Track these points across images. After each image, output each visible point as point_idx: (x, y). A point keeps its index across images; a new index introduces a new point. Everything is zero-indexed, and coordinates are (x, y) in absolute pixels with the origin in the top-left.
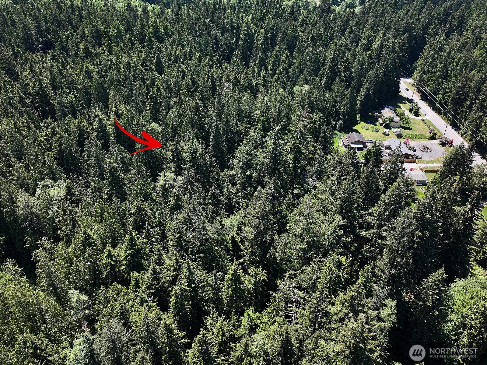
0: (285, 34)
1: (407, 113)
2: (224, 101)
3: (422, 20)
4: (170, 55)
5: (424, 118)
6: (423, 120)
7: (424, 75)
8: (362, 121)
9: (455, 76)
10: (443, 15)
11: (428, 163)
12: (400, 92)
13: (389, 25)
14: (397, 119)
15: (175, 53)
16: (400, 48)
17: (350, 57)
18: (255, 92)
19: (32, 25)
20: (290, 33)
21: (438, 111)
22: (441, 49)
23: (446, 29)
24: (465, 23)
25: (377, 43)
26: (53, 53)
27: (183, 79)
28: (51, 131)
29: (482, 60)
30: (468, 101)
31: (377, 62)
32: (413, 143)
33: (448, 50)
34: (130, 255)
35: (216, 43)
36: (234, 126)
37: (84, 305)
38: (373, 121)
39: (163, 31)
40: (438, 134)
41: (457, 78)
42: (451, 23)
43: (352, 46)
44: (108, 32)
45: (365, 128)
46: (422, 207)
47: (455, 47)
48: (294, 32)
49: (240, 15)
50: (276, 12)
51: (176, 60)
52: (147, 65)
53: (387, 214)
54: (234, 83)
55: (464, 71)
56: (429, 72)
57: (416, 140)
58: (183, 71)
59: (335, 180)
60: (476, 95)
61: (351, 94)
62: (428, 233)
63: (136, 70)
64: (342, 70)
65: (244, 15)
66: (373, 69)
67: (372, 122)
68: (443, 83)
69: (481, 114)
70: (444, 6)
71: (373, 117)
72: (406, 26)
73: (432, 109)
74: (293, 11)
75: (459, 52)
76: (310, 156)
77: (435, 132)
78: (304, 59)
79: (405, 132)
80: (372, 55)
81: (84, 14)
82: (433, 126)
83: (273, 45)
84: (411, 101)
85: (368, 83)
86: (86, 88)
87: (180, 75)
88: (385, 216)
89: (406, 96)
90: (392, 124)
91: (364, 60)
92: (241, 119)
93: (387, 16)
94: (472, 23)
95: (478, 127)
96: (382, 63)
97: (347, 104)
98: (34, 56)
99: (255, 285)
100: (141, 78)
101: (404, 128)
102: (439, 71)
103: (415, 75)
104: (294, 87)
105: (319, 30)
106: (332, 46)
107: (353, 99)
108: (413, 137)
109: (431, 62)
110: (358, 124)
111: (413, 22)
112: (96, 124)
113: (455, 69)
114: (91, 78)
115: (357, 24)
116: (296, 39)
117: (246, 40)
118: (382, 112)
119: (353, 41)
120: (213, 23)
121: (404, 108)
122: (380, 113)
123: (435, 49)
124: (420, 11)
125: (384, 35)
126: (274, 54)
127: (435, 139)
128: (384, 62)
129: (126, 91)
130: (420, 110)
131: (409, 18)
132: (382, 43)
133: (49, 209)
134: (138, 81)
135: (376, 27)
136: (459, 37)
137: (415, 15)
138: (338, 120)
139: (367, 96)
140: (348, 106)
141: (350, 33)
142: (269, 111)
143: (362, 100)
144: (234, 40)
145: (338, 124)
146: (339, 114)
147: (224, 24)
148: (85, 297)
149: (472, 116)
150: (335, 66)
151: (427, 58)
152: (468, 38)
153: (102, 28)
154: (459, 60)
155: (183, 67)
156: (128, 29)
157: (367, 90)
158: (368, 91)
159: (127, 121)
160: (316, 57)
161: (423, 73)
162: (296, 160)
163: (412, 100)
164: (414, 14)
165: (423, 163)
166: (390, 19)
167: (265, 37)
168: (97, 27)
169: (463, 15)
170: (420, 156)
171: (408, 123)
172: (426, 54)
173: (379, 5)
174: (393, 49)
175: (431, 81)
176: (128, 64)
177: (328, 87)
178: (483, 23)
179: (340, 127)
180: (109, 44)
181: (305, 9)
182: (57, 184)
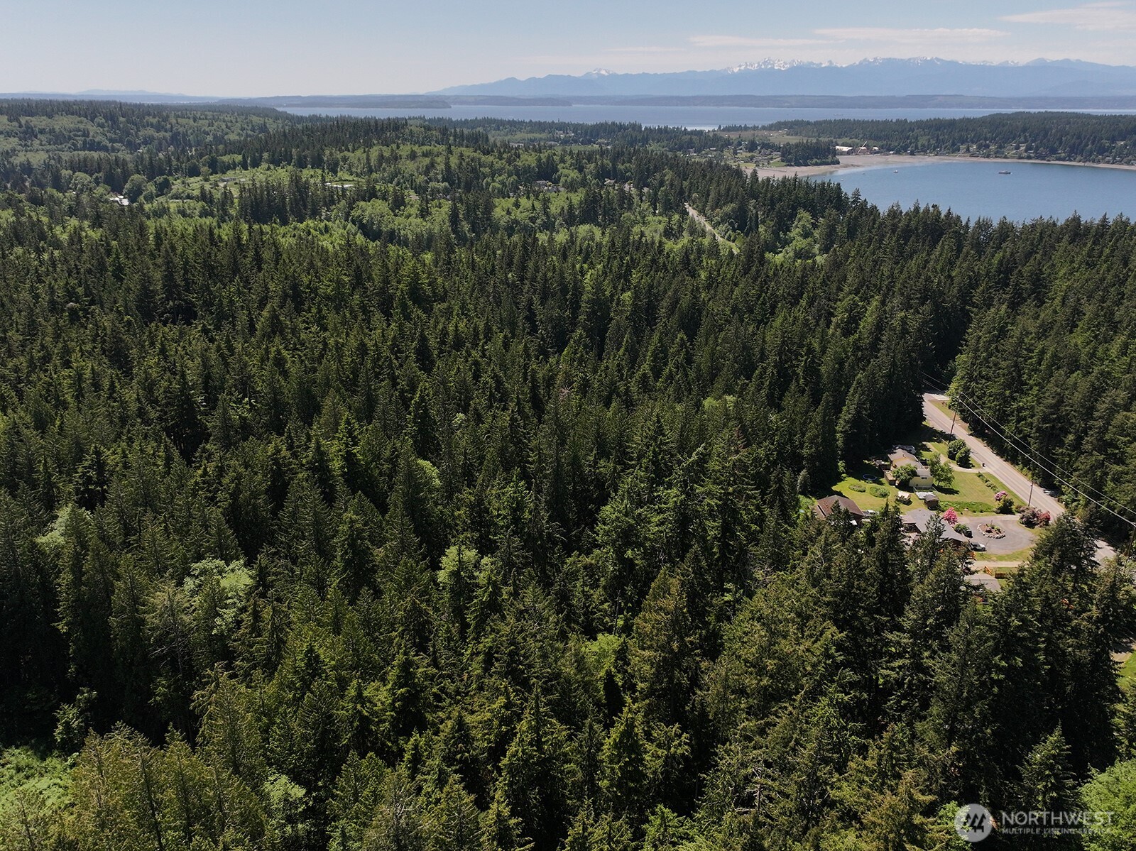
0: (675, 302)
1: (944, 459)
2: (565, 418)
3: (957, 280)
4: (444, 333)
5: (983, 471)
6: (980, 476)
7: (973, 384)
8: (850, 475)
9: (1038, 384)
10: (1000, 272)
11: (1001, 560)
12: (925, 419)
13: (890, 288)
14: (923, 471)
15: (457, 330)
16: (919, 330)
17: (816, 346)
18: (629, 404)
19: (158, 275)
20: (685, 301)
21: (1011, 456)
22: (1003, 332)
23: (1008, 296)
24: (1045, 287)
25: (870, 320)
26: (204, 325)
27: (477, 377)
28: (217, 467)
29: (1088, 352)
30: (1070, 433)
31: (872, 356)
32: (963, 520)
33: (1017, 333)
34: (403, 698)
35: (531, 318)
36: (590, 466)
37: (297, 808)
38: (875, 475)
39: (428, 288)
40: (1016, 503)
41: (1043, 387)
42: (1017, 285)
43: (817, 325)
44: (317, 289)
45: (856, 488)
46: (1001, 606)
47: (1031, 329)
48: (695, 297)
49: (578, 266)
50: (654, 261)
51: (458, 345)
52: (400, 351)
53: (930, 621)
54: (579, 387)
55: (1056, 374)
56: (983, 377)
57: (970, 513)
58: (476, 363)
59: (819, 554)
60: (1086, 421)
61: (825, 416)
62: (1019, 660)
63: (378, 359)
64: (800, 371)
65: (585, 266)
66: (864, 370)
67: (872, 478)
68: (1014, 400)
69: (1101, 457)
70: (999, 255)
71: (873, 468)
72: (926, 289)
73: (997, 454)
74: (689, 260)
75: (1039, 339)
76: (753, 528)
77: (1009, 497)
78: (718, 348)
79: (943, 498)
80: (861, 343)
81: (267, 255)
82: (1004, 486)
83: (652, 322)
84: (950, 437)
85: (857, 396)
86: (276, 392)
87: (470, 369)
88: (927, 626)
89: (939, 428)
90: (915, 481)
91: (846, 352)
92: (603, 453)
93: (885, 269)
94: (1060, 285)
95: (1099, 485)
96: (884, 357)
97: (817, 436)
98: (167, 330)
99: (666, 763)
100: (388, 374)
101: (940, 489)
102: (1004, 375)
103: (953, 386)
104: (705, 399)
105: (747, 294)
106: (777, 323)
107: (829, 426)
108: (961, 507)
109: (985, 359)
110: (841, 480)
111: (939, 283)
112: (310, 454)
113: (1035, 371)
114: (285, 374)
115: (824, 283)
116: (700, 312)
117: (594, 312)
118: (891, 457)
119: (820, 316)
120: (522, 279)
121: (937, 450)
122: (887, 459)
123: (990, 333)
124: (951, 263)
125: (883, 303)
126: (656, 337)
127: (1010, 512)
128: (888, 355)
129: (358, 400)
130: (971, 455)
131: (929, 274)
132: (881, 319)
133: (218, 615)
134: (382, 380)
135: (864, 289)
136: (1038, 310)
137: (942, 270)
138: (799, 471)
139: (856, 422)
140: (820, 440)
141: (811, 303)
142: (664, 435)
143: (846, 431)
144: (567, 313)
145: (800, 479)
146: (801, 457)
147: (546, 281)
148: (298, 792)
149: (1083, 463)
150: (786, 362)
151: (976, 350)
152: (1055, 312)
153: (306, 280)
154: (1043, 352)
155: (476, 354)
156: (358, 282)
157: (856, 409)
158: (858, 412)
159: (369, 450)
160: (744, 344)
161: (971, 379)
162: (726, 529)
163: (951, 435)
164: (939, 267)
165: (989, 559)
166: (892, 276)
167: (634, 305)
168: (295, 279)
169: (1040, 270)
170: (982, 546)
171: (948, 480)
172: (972, 342)
173: (865, 252)
174: (905, 331)
175: (990, 396)
176: (363, 349)
177: (775, 402)
178: (1082, 287)
179: (804, 485)
180: (320, 311)
181: (709, 256)
182: (230, 567)
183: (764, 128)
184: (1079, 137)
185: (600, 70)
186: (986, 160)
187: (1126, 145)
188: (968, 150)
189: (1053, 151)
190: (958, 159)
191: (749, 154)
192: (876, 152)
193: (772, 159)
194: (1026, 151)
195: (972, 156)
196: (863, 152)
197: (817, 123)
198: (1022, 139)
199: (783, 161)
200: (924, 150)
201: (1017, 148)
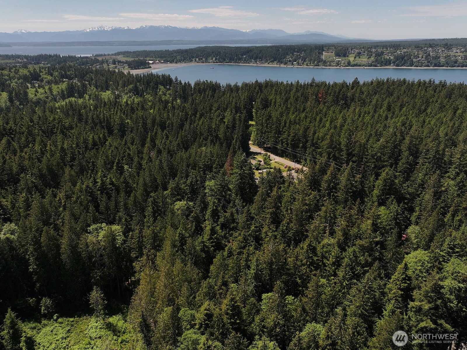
5: (276, 161)
12: (251, 149)
82: (285, 164)
89: (255, 152)
121: (259, 158)
171: (270, 165)
183: (112, 55)
184: (231, 55)
185: (21, 30)
186: (203, 64)
187: (246, 57)
188: (196, 61)
189: (224, 60)
190: (193, 64)
191: (115, 66)
192: (162, 63)
193: (124, 67)
194: (215, 60)
195: (197, 63)
196: (158, 63)
197: (134, 52)
198: (213, 56)
199: (129, 68)
200: (180, 61)
201: (212, 59)
